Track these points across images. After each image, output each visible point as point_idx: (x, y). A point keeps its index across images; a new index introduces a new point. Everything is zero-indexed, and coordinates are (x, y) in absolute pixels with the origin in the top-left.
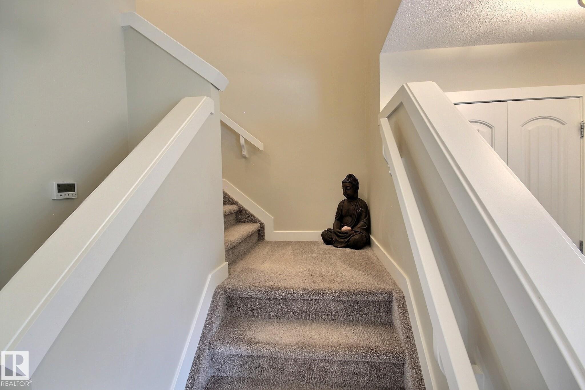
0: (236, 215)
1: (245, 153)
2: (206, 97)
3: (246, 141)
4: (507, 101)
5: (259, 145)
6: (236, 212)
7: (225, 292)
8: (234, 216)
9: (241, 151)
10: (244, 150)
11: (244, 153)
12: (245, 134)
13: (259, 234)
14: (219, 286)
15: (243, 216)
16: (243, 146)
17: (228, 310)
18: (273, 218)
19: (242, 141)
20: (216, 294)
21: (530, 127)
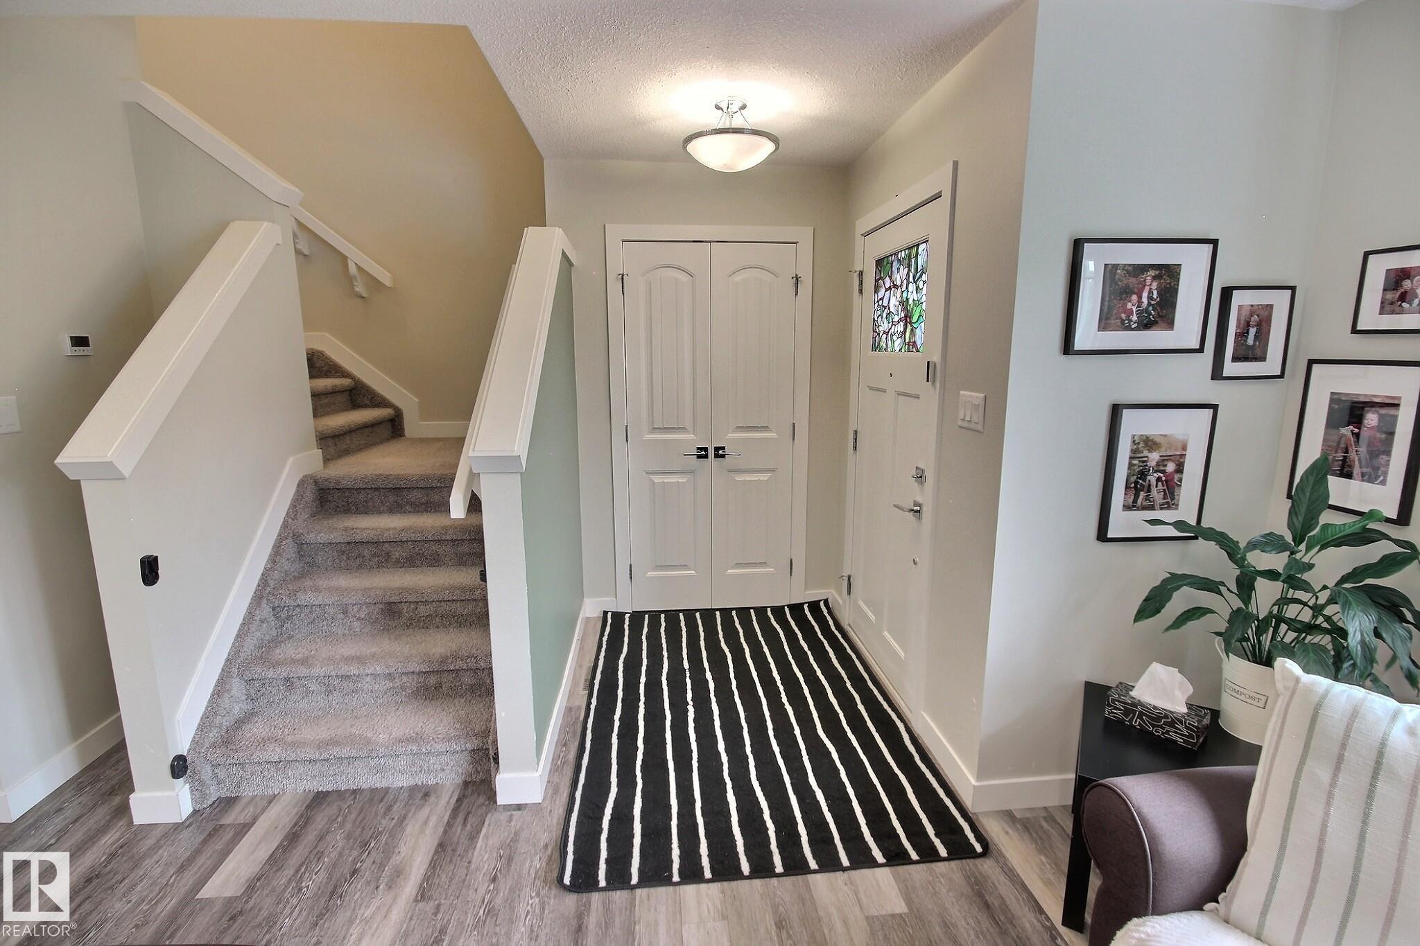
0: (350, 395)
1: (360, 288)
2: (266, 224)
3: (359, 268)
4: (710, 242)
5: (385, 278)
6: (350, 391)
7: (316, 482)
8: (347, 396)
9: (352, 286)
10: (356, 284)
11: (358, 290)
12: (356, 256)
13: (393, 426)
14: (306, 476)
15: (364, 396)
16: (355, 277)
17: (322, 506)
18: (417, 400)
19: (353, 269)
20: (301, 484)
21: (738, 278)
